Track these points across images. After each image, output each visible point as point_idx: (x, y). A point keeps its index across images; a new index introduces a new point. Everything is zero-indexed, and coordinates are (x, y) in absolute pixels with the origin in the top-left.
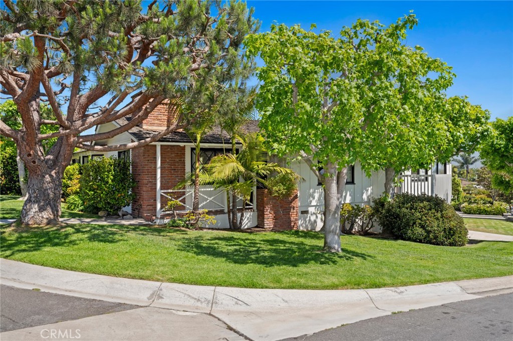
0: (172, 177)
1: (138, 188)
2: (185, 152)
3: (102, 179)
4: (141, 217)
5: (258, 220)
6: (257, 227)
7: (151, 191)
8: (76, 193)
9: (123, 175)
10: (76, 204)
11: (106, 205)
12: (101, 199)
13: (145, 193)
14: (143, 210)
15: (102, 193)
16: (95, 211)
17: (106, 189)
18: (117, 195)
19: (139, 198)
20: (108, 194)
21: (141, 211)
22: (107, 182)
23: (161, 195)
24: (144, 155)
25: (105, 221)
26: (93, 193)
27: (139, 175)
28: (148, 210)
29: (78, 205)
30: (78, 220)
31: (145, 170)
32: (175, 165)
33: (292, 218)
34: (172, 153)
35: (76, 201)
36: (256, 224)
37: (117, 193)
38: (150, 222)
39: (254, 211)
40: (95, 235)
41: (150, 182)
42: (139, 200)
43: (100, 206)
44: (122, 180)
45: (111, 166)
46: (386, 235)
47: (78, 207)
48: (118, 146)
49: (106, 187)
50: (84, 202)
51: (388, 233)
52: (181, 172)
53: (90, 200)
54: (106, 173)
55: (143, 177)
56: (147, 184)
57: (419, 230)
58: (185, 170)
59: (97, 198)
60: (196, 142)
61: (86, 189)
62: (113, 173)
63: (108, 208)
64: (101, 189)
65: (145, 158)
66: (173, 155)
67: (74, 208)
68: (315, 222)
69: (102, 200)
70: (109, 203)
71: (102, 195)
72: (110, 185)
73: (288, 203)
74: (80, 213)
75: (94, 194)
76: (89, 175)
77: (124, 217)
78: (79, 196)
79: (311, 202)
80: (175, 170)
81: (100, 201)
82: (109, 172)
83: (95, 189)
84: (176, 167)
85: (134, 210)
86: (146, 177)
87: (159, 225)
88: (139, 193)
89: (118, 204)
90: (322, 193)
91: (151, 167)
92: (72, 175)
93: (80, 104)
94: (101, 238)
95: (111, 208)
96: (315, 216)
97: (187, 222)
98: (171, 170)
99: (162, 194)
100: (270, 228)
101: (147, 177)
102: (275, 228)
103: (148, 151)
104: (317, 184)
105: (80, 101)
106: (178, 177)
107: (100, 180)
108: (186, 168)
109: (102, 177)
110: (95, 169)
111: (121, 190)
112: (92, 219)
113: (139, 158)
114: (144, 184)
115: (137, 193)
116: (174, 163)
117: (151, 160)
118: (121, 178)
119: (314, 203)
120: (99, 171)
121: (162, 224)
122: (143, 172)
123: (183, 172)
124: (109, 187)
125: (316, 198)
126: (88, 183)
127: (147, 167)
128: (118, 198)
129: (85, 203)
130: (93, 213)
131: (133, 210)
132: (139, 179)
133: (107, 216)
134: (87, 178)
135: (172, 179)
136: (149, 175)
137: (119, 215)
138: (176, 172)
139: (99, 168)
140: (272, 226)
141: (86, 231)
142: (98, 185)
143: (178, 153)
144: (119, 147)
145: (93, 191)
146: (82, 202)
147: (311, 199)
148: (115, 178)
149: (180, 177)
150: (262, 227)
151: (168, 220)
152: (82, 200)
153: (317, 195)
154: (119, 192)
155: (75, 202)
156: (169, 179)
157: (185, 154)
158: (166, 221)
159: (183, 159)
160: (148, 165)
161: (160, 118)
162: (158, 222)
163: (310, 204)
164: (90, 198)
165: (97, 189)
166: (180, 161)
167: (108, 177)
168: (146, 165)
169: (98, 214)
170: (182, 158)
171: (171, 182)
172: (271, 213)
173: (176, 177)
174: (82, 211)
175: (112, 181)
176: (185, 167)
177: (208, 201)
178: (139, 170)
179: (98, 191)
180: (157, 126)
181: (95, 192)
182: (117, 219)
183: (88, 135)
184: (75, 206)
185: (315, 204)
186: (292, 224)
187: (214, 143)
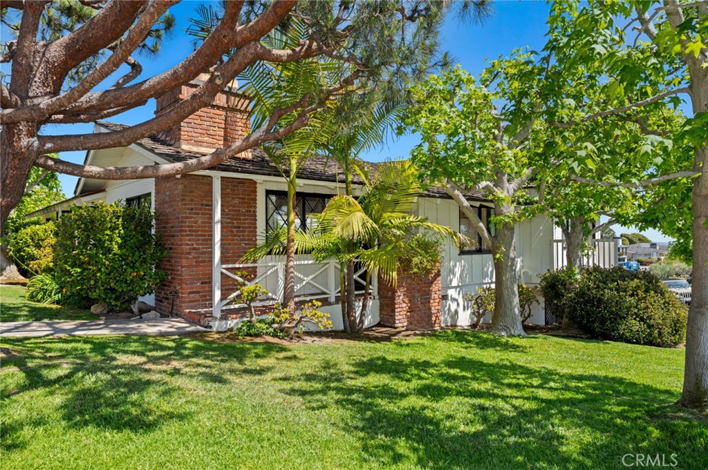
0: (234, 240)
1: (169, 261)
2: (256, 196)
3: (99, 244)
4: (178, 316)
5: (380, 314)
6: (379, 325)
7: (196, 266)
8: (48, 270)
9: (142, 235)
10: (47, 290)
11: (106, 294)
12: (96, 282)
13: (186, 270)
14: (182, 302)
15: (99, 270)
16: (84, 302)
17: (107, 263)
18: (131, 275)
19: (172, 278)
20: (111, 272)
21: (177, 302)
22: (110, 250)
23: (222, 273)
24: (183, 200)
25: (106, 326)
26: (79, 270)
27: (173, 236)
28: (190, 301)
29: (51, 292)
30: (48, 324)
31: (185, 227)
32: (240, 219)
33: (433, 308)
34: (233, 198)
35: (46, 285)
36: (378, 320)
37: (129, 270)
38: (198, 327)
39: (374, 298)
40: (84, 393)
41: (195, 249)
42: (171, 282)
43: (94, 295)
44: (140, 247)
45: (118, 218)
46: (573, 332)
47: (50, 296)
48: (141, 168)
49: (106, 258)
50: (62, 288)
51: (575, 329)
52: (249, 232)
53: (73, 284)
54: (108, 232)
55: (181, 240)
56: (189, 253)
57: (636, 325)
58: (256, 228)
59: (89, 280)
60: (289, 176)
61: (66, 262)
62: (122, 232)
63: (111, 298)
64: (96, 262)
65: (185, 204)
66: (236, 201)
67: (43, 298)
68: (456, 312)
69: (100, 284)
70: (113, 290)
71: (99, 274)
72: (115, 254)
73: (427, 283)
74: (54, 306)
75: (82, 273)
76: (72, 237)
77: (144, 315)
78: (53, 275)
79: (451, 281)
80: (239, 227)
81: (95, 286)
82: (113, 229)
83: (83, 263)
84: (242, 223)
85: (161, 301)
86: (186, 240)
87: (218, 332)
88: (172, 270)
89: (130, 290)
90: (464, 266)
91: (196, 222)
92: (43, 240)
93: (47, 62)
94: (105, 411)
95: (117, 299)
96: (456, 303)
97: (275, 325)
98: (232, 227)
99: (224, 271)
100: (403, 327)
101: (189, 240)
102: (410, 327)
103: (191, 192)
104: (459, 252)
105: (47, 55)
106: (244, 240)
107: (93, 245)
108: (257, 226)
109: (100, 240)
110: (86, 225)
111: (138, 264)
112: (77, 322)
113: (172, 206)
114: (183, 253)
115: (168, 269)
116: (237, 215)
117: (196, 209)
118: (139, 241)
119: (455, 283)
120: (91, 229)
121: (223, 330)
122: (181, 231)
123: (252, 232)
124: (114, 259)
125: (458, 275)
126: (69, 252)
127: (189, 222)
128: (131, 281)
129: (64, 290)
130: (79, 307)
131: (158, 300)
132: (172, 244)
133: (108, 312)
134: (68, 242)
135: (236, 244)
136: (192, 235)
137: (132, 312)
138: (242, 231)
139: (92, 222)
140: (405, 324)
141: (59, 379)
142: (90, 256)
143: (244, 199)
144: (142, 171)
145: (79, 267)
146: (58, 286)
147: (452, 277)
148: (126, 241)
149: (248, 240)
150: (389, 325)
151: (235, 321)
152: (57, 283)
153: (458, 270)
154: (133, 268)
155: (45, 287)
156: (229, 244)
157: (256, 200)
158: (232, 323)
159: (252, 209)
160: (191, 218)
161: (213, 133)
162: (216, 325)
163: (451, 284)
164: (73, 281)
165: (89, 263)
166: (247, 211)
167: (111, 240)
168: (187, 218)
169: (90, 309)
170: (251, 207)
171: (232, 249)
172: (404, 302)
173: (241, 240)
174: (58, 302)
175: (120, 247)
176: (256, 224)
177: (304, 283)
178: (172, 227)
179: (91, 267)
180: (207, 147)
181: (84, 270)
182: (128, 319)
183: (67, 136)
184: (45, 293)
185: (456, 285)
186: (434, 319)
187: (314, 179)
